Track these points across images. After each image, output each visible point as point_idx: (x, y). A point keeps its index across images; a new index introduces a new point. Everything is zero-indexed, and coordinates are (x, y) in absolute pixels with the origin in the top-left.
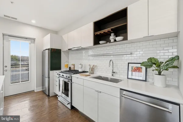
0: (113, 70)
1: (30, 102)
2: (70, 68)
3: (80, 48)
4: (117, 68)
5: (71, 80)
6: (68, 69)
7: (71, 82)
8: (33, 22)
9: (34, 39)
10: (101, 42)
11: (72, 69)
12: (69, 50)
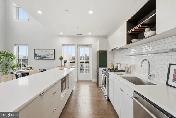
0: (149, 72)
1: (90, 86)
2: (114, 66)
3: (118, 48)
4: (156, 70)
5: (108, 76)
6: (112, 68)
7: (108, 77)
8: (90, 34)
9: (91, 45)
10: (133, 41)
11: (115, 67)
12: (112, 50)
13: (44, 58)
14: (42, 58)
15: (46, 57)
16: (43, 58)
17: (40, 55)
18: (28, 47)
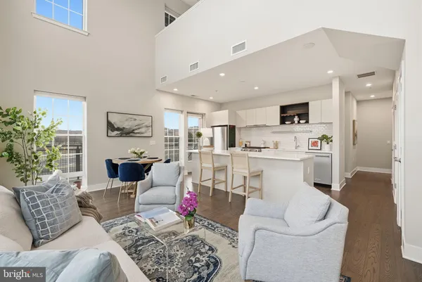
13: (131, 134)
14: (126, 133)
15: (136, 131)
16: (129, 133)
17: (121, 127)
18: (85, 104)
